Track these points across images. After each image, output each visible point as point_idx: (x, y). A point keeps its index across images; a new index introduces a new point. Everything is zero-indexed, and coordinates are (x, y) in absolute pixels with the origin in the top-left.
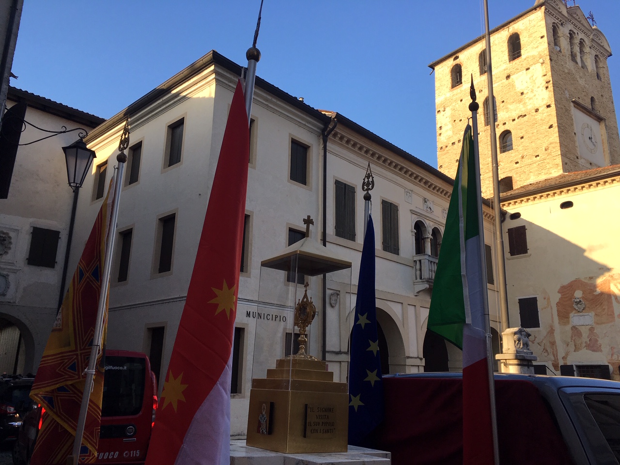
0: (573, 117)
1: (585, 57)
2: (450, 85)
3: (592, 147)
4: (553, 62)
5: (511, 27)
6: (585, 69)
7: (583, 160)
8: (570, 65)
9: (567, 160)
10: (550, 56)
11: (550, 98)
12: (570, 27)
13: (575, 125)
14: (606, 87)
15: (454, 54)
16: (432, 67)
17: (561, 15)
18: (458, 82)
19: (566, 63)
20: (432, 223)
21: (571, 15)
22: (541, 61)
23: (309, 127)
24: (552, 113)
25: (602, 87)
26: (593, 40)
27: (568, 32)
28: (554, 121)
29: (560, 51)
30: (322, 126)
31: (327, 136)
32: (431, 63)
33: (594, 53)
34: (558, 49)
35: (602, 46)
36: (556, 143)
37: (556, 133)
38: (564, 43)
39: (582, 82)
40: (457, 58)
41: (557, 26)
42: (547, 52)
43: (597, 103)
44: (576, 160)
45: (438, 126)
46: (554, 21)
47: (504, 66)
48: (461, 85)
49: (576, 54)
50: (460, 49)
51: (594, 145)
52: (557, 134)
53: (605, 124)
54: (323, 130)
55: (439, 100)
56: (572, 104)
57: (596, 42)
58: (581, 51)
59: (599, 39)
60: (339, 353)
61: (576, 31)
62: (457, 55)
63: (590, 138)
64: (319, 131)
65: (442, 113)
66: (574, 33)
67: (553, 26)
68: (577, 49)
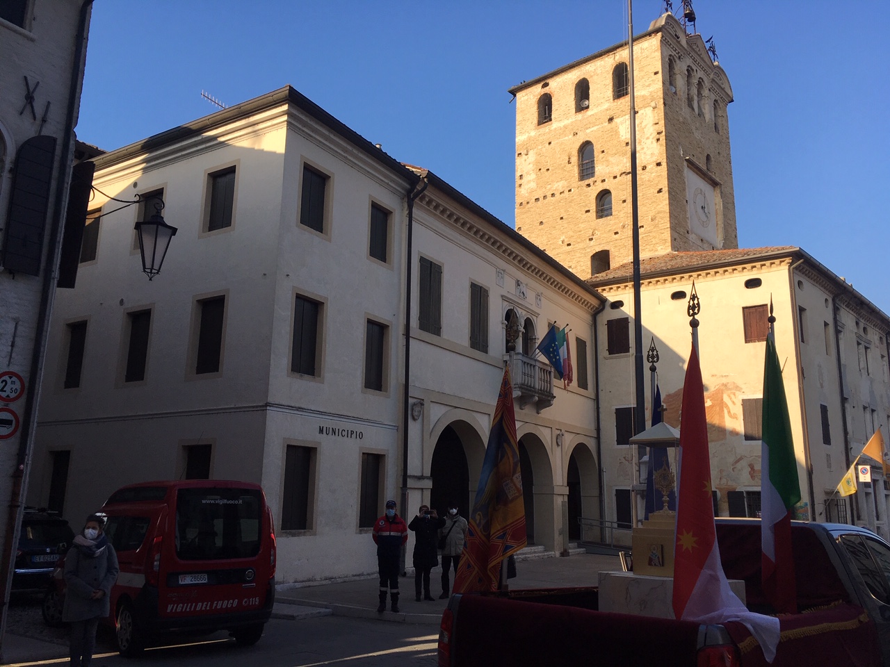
0: (686, 180)
1: (703, 102)
2: (536, 121)
3: (705, 219)
4: (667, 107)
5: (617, 54)
6: (702, 117)
7: (693, 236)
8: (685, 111)
9: (676, 235)
10: (664, 99)
11: (660, 153)
12: (689, 61)
13: (687, 191)
14: (724, 142)
15: (543, 80)
16: (513, 93)
17: (679, 46)
18: (545, 118)
19: (681, 109)
20: (524, 313)
21: (691, 47)
22: (653, 104)
23: (392, 187)
24: (662, 174)
25: (720, 142)
26: (713, 80)
27: (686, 68)
28: (664, 184)
29: (675, 93)
30: (408, 186)
31: (413, 199)
32: (512, 88)
33: (713, 97)
34: (674, 90)
35: (723, 89)
36: (664, 212)
37: (665, 200)
38: (680, 82)
39: (697, 135)
40: (546, 85)
41: (674, 59)
42: (661, 94)
43: (713, 163)
44: (687, 235)
45: (518, 174)
46: (671, 53)
47: (606, 106)
48: (550, 123)
49: (692, 98)
50: (551, 74)
51: (707, 216)
52: (667, 202)
53: (721, 190)
54: (409, 192)
55: (520, 138)
56: (685, 163)
57: (716, 82)
58: (699, 94)
59: (720, 80)
60: (421, 478)
61: (694, 68)
62: (547, 81)
63: (702, 207)
64: (403, 192)
65: (524, 157)
66: (693, 70)
67: (669, 59)
68: (694, 91)
